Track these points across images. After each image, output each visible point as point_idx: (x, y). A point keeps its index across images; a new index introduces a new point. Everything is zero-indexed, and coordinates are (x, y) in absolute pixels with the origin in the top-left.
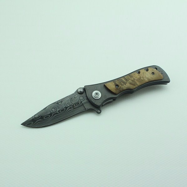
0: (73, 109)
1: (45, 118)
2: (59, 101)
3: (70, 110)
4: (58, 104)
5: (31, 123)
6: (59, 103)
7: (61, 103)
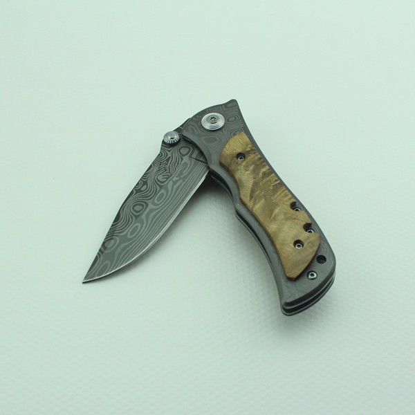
0: (181, 181)
1: (131, 234)
2: (138, 184)
3: (175, 187)
4: (142, 191)
5: (107, 265)
6: (142, 189)
7: (145, 186)
